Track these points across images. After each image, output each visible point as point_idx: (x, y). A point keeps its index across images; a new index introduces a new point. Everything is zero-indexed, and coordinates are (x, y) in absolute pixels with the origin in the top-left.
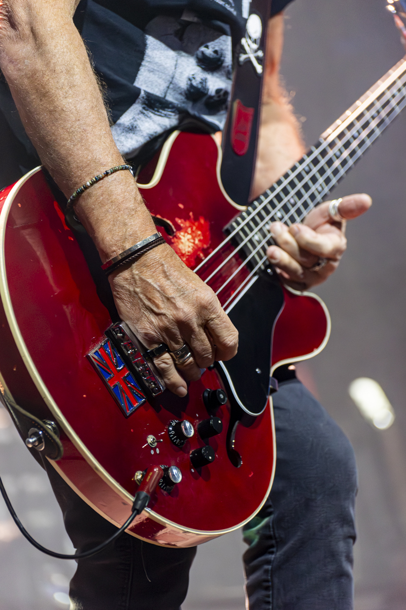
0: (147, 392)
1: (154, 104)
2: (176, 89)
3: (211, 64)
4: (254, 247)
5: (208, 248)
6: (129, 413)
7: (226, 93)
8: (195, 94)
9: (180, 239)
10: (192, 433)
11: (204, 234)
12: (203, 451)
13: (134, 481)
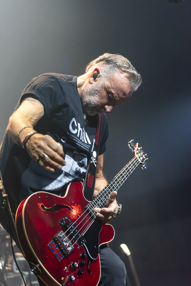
0: (64, 254)
1: (67, 175)
2: (73, 171)
3: (81, 165)
4: (93, 212)
5: (81, 213)
6: (60, 261)
7: (85, 173)
8: (77, 172)
9: (73, 211)
10: (77, 266)
11: (79, 210)
12: (80, 271)
13: (61, 280)
